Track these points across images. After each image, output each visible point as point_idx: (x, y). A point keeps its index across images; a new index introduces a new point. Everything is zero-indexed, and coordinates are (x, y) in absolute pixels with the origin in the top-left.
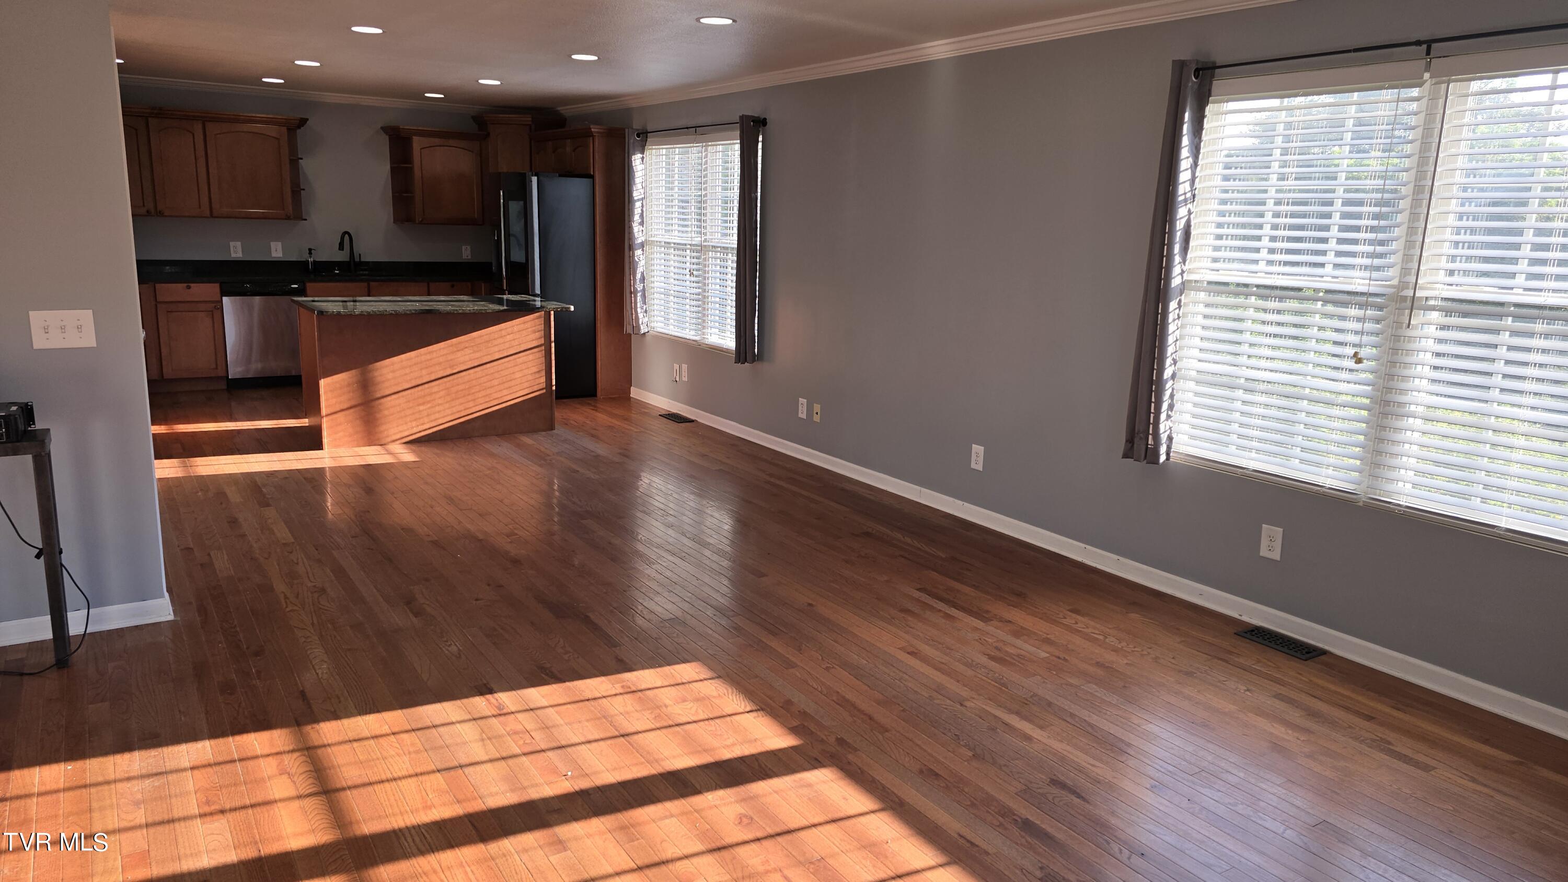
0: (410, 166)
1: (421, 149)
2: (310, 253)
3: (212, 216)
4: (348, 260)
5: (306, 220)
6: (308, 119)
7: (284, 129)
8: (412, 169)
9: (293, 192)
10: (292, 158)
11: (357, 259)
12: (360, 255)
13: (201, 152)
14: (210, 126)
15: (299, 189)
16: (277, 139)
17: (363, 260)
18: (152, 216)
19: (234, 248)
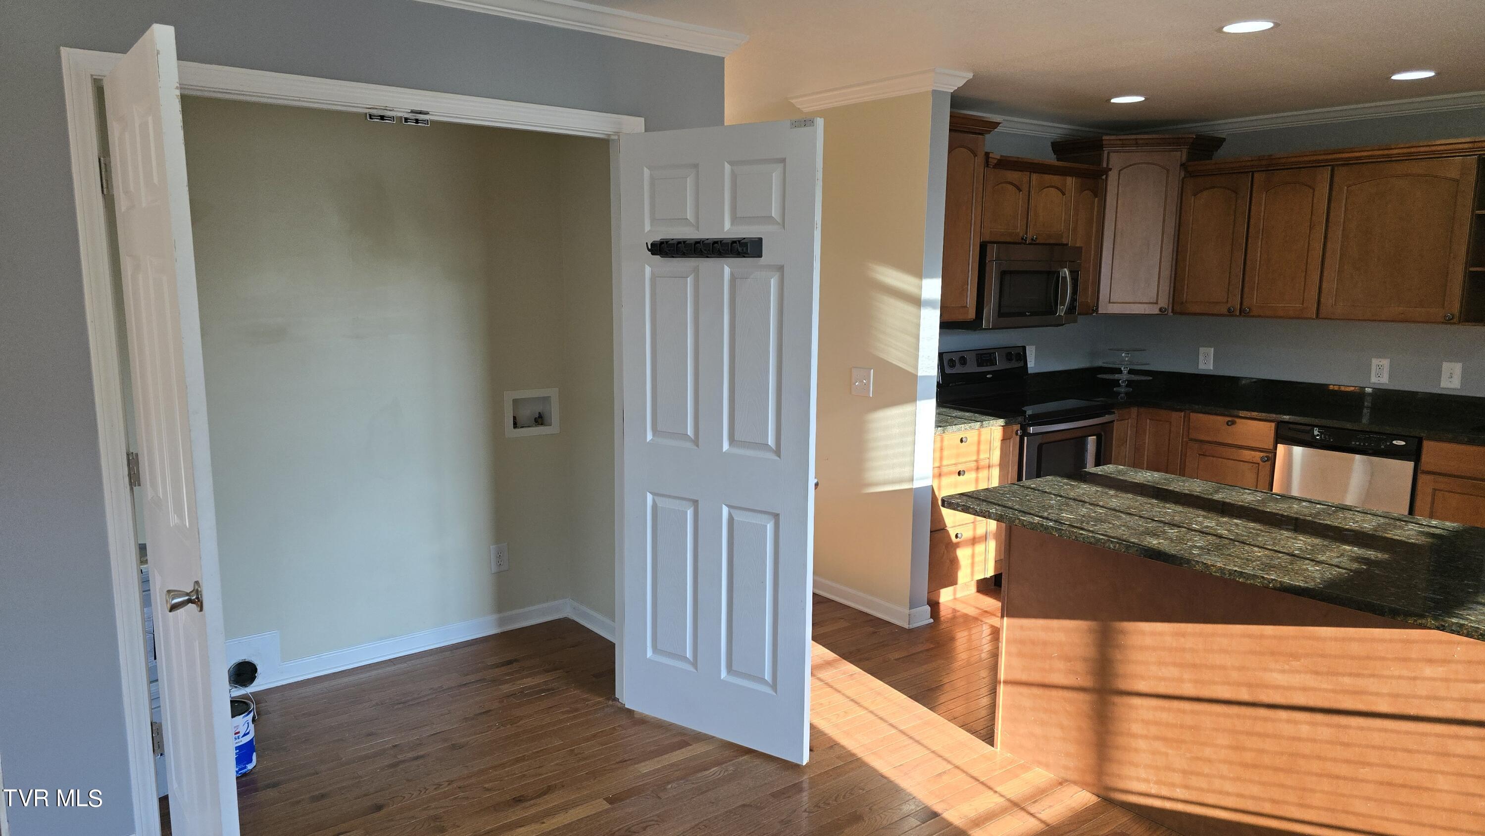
3: (1318, 316)
7: (1473, 162)
10: (1478, 212)
13: (1320, 218)
14: (1341, 172)
16: (1456, 180)
18: (1236, 316)
19: (1378, 368)
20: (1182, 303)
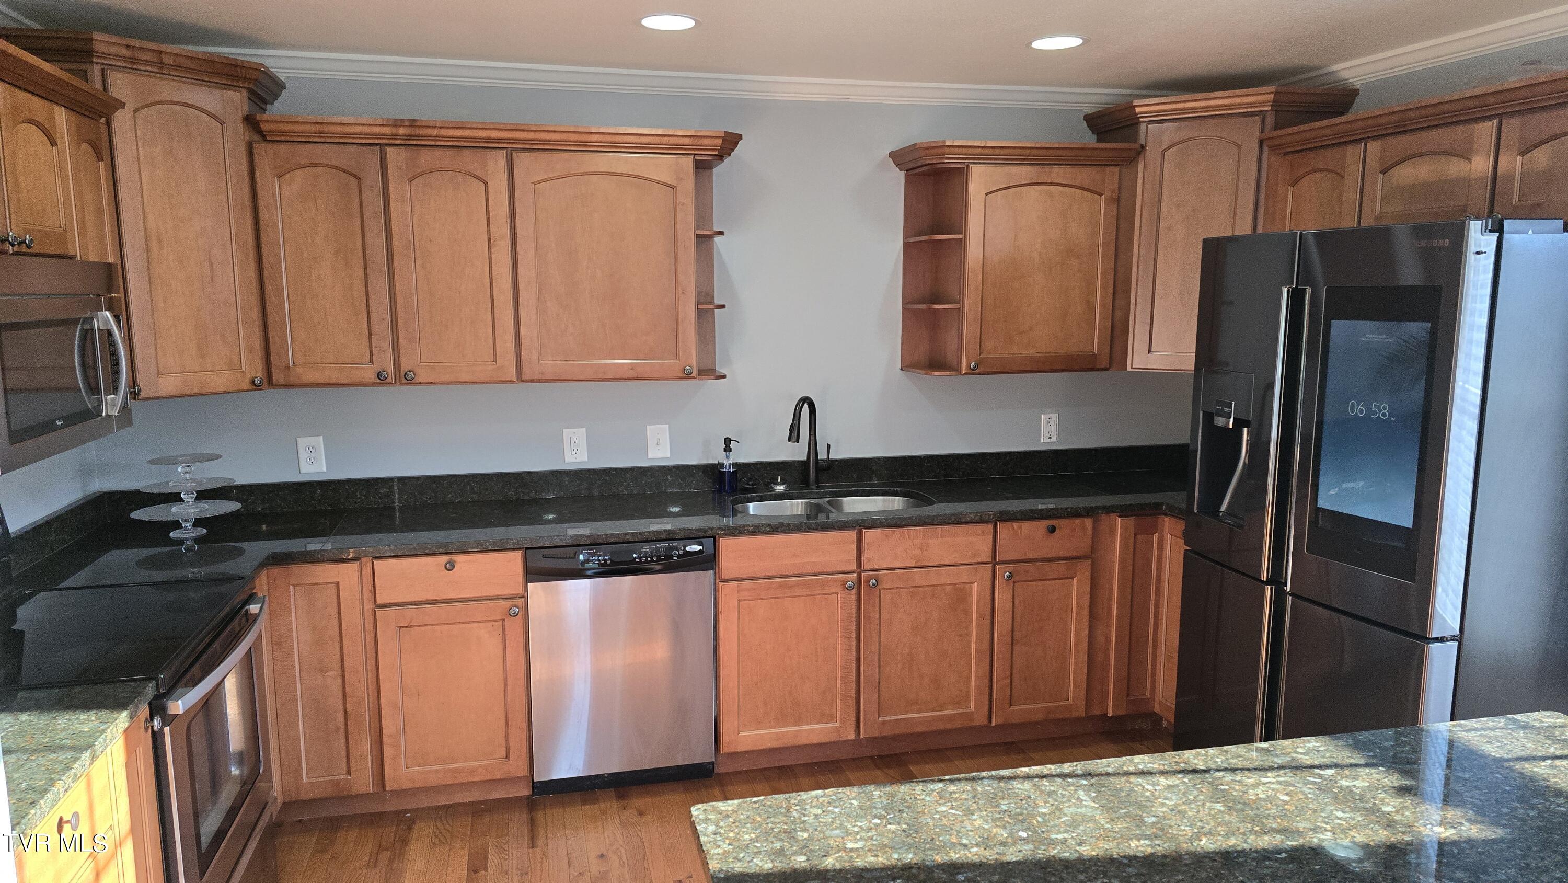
0: (960, 236)
1: (986, 194)
2: (728, 449)
3: (520, 378)
4: (804, 457)
5: (724, 377)
6: (740, 137)
7: (688, 163)
8: (961, 245)
9: (701, 313)
10: (699, 232)
11: (822, 456)
12: (829, 446)
13: (502, 229)
14: (523, 161)
15: (711, 307)
16: (673, 187)
17: (833, 456)
18: (390, 384)
19: (573, 442)
20: (288, 367)
